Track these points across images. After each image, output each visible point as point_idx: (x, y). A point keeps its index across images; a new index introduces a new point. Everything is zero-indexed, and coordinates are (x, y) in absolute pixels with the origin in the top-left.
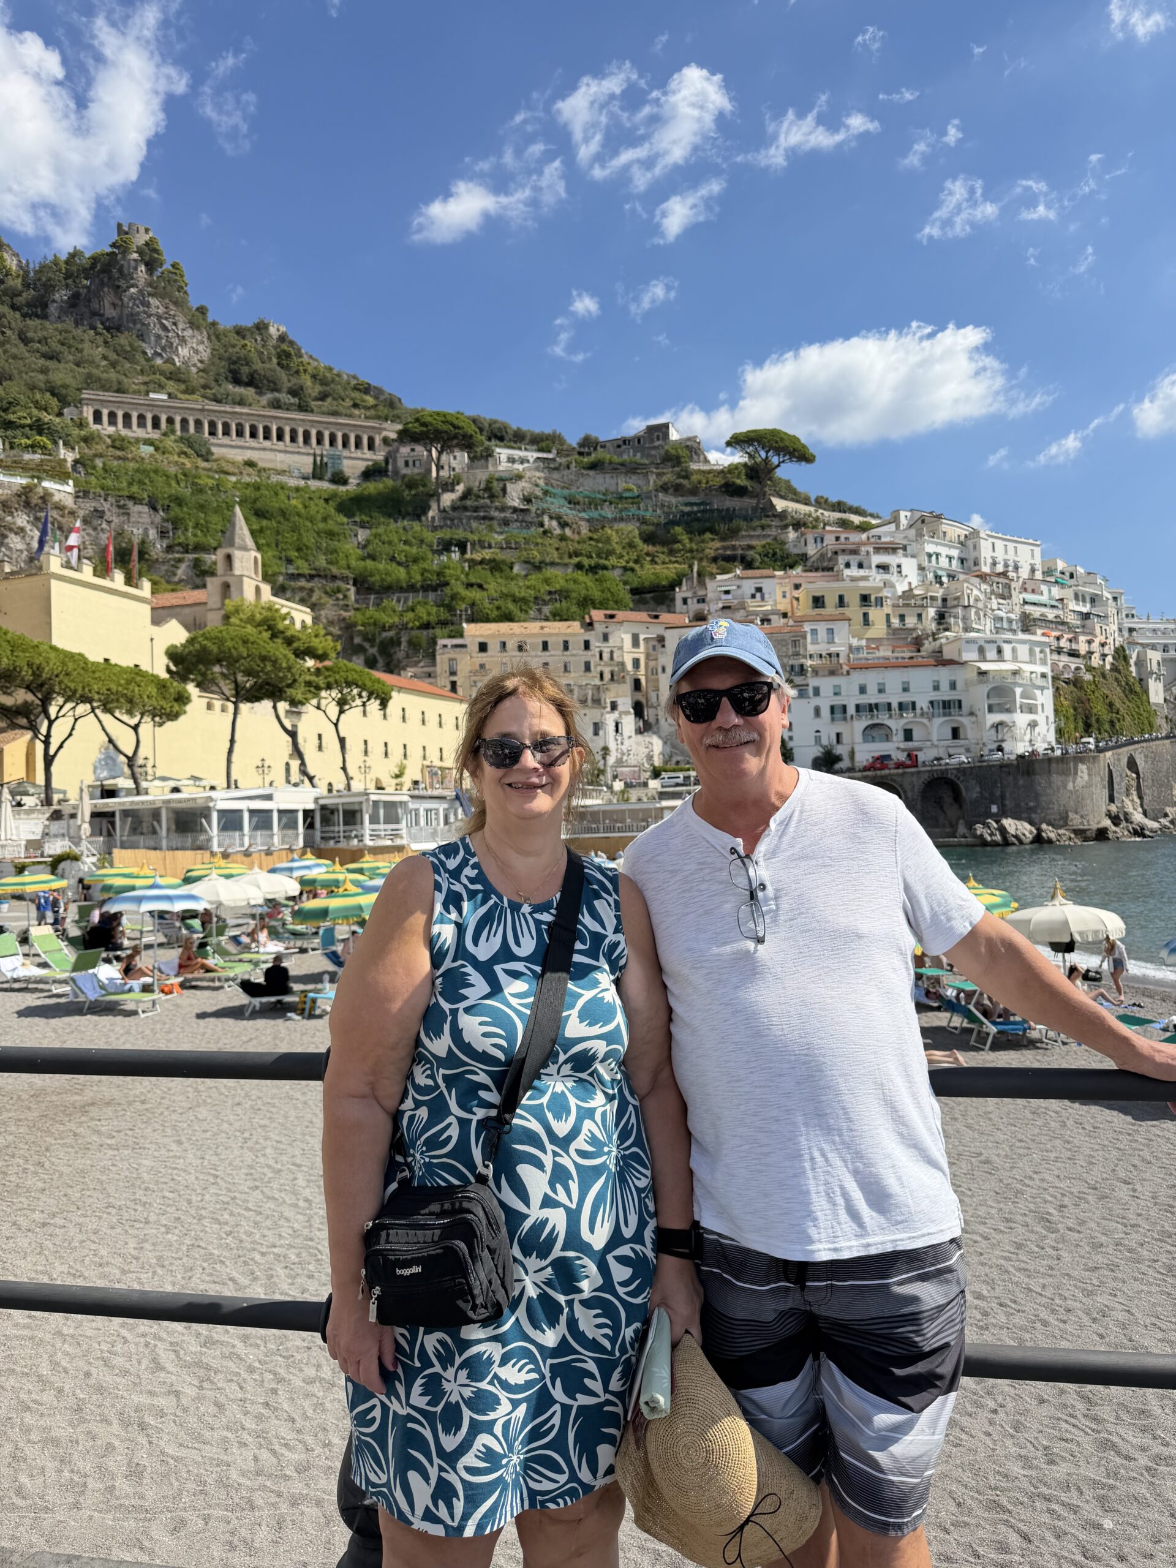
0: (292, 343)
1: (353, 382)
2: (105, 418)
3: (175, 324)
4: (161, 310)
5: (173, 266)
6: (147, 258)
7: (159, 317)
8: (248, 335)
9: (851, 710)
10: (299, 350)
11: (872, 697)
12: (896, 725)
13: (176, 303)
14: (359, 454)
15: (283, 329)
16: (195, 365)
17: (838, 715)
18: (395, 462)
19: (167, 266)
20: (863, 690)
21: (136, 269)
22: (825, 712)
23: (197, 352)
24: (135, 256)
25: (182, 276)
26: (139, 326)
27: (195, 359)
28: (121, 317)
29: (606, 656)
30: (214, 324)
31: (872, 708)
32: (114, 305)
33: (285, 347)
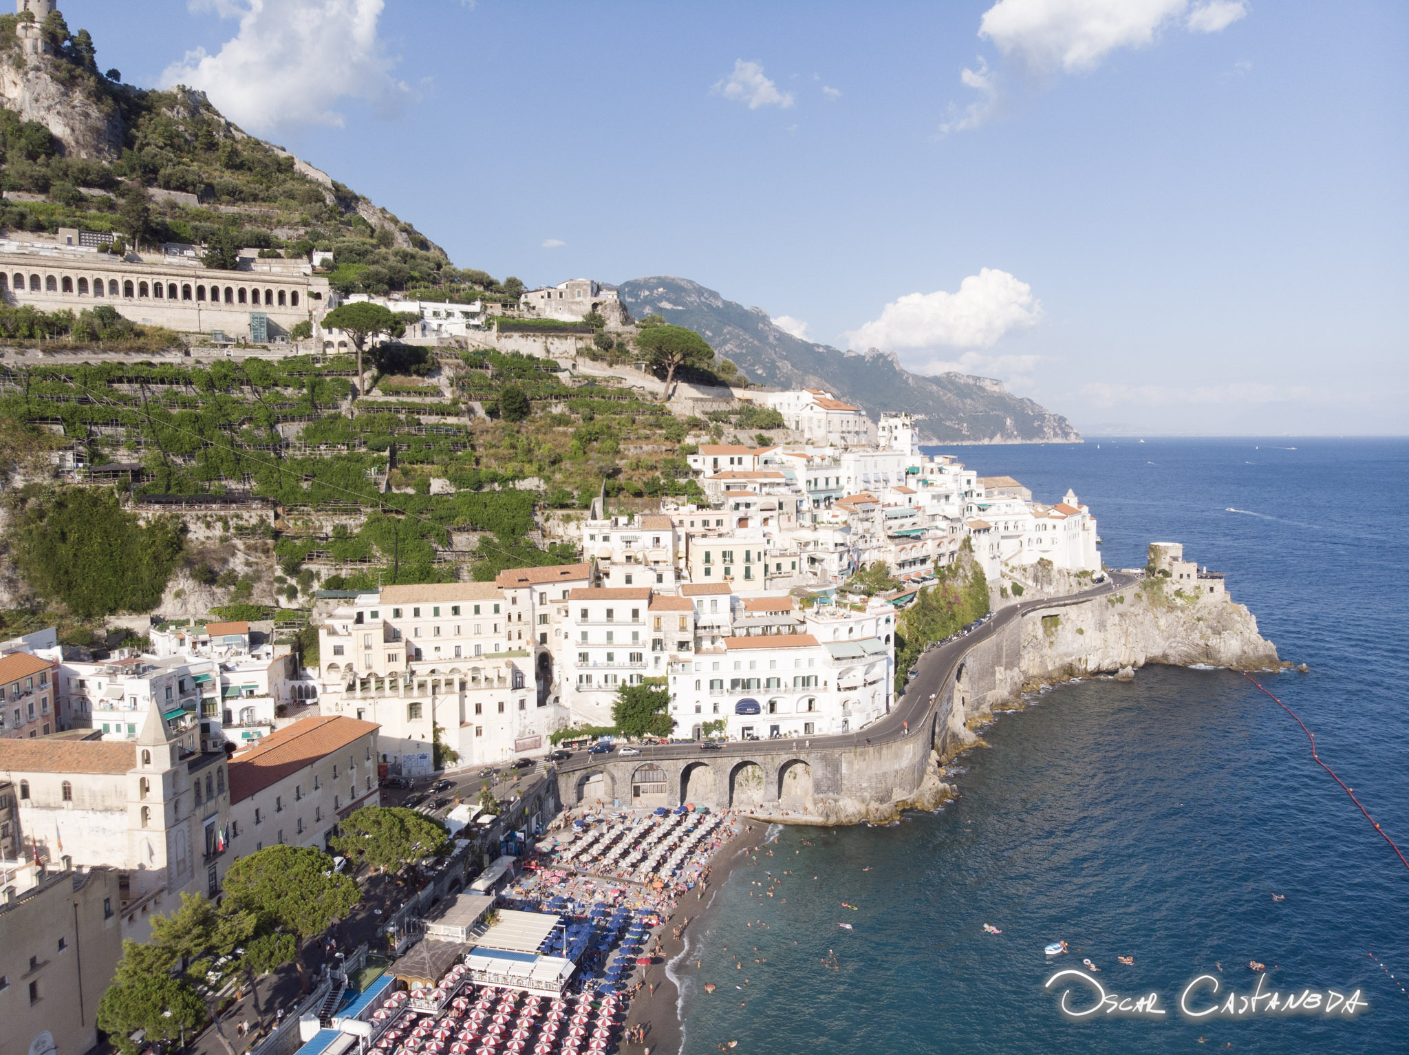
9: (727, 685)
11: (744, 674)
12: (763, 700)
14: (282, 310)
17: (717, 688)
20: (737, 665)
22: (705, 685)
29: (515, 617)
31: (746, 684)
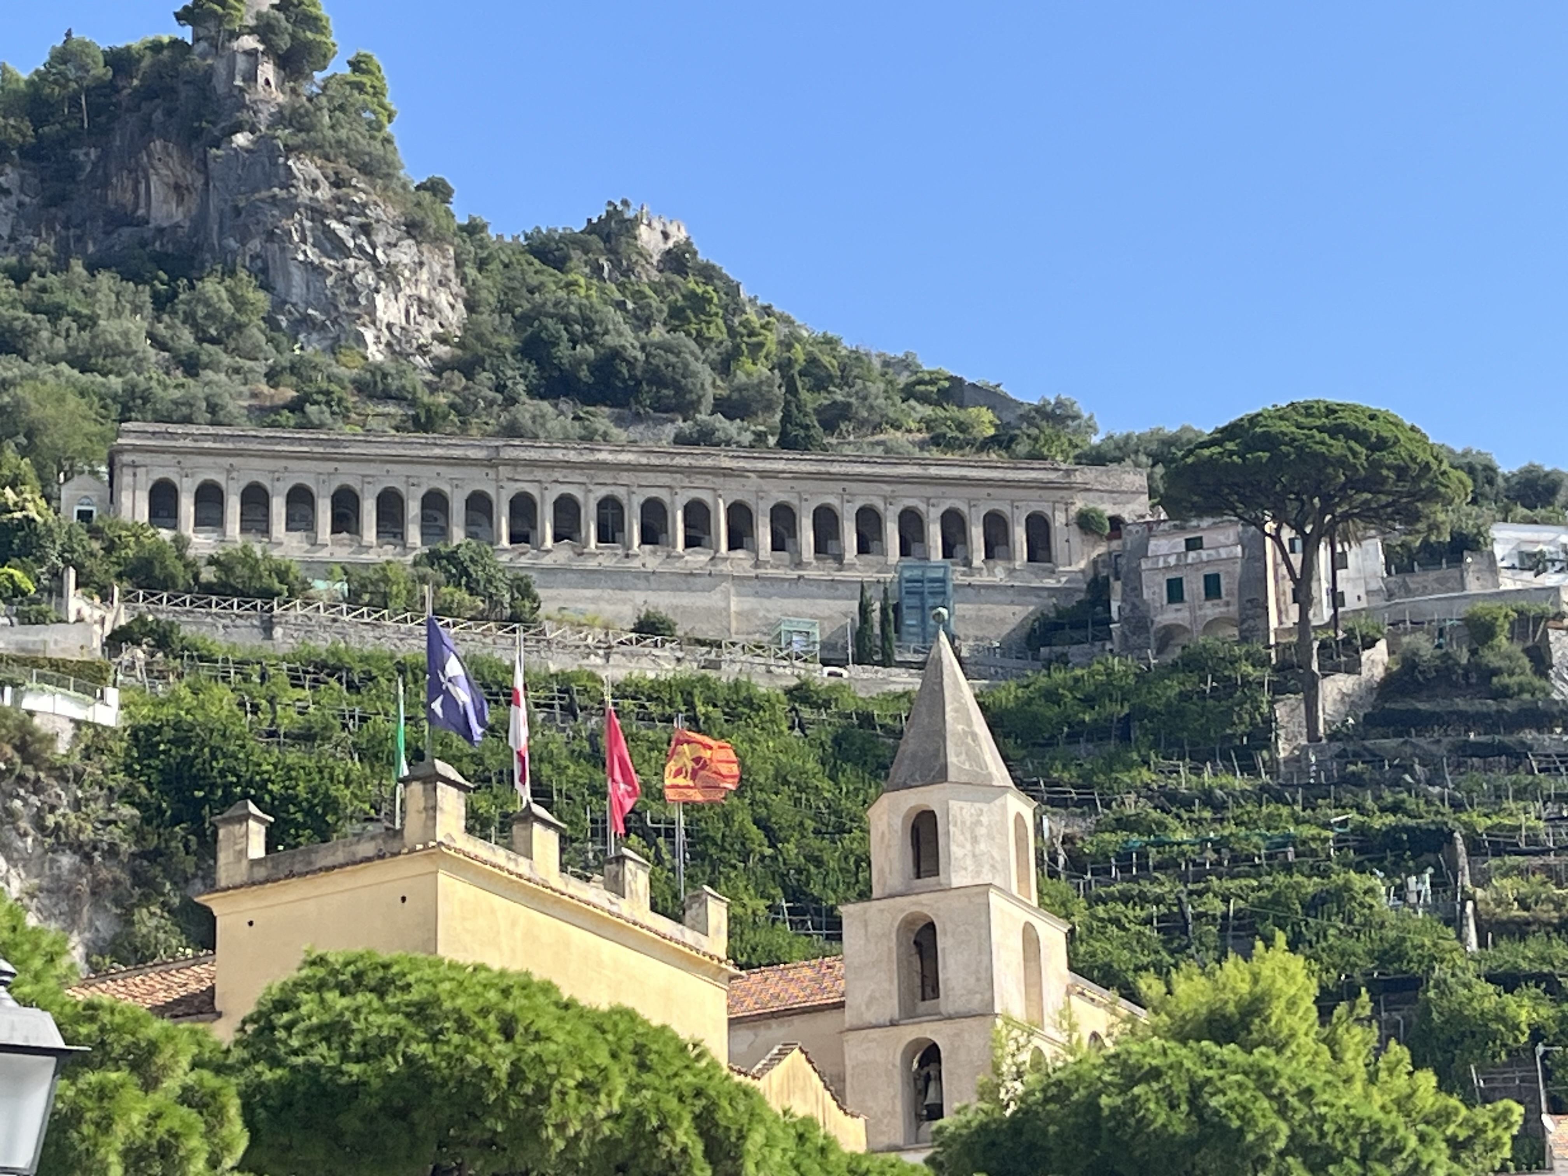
0: (708, 273)
1: (903, 379)
2: (187, 507)
3: (366, 229)
4: (324, 193)
5: (355, 65)
6: (284, 43)
7: (317, 213)
8: (576, 255)
10: (733, 290)
13: (366, 170)
14: (999, 574)
15: (679, 235)
16: (422, 350)
18: (1134, 588)
19: (338, 66)
21: (251, 77)
23: (426, 308)
24: (249, 42)
25: (377, 93)
26: (255, 245)
27: (428, 329)
28: (200, 222)
30: (473, 229)
32: (179, 190)
33: (692, 284)
